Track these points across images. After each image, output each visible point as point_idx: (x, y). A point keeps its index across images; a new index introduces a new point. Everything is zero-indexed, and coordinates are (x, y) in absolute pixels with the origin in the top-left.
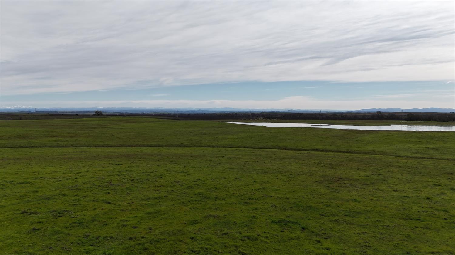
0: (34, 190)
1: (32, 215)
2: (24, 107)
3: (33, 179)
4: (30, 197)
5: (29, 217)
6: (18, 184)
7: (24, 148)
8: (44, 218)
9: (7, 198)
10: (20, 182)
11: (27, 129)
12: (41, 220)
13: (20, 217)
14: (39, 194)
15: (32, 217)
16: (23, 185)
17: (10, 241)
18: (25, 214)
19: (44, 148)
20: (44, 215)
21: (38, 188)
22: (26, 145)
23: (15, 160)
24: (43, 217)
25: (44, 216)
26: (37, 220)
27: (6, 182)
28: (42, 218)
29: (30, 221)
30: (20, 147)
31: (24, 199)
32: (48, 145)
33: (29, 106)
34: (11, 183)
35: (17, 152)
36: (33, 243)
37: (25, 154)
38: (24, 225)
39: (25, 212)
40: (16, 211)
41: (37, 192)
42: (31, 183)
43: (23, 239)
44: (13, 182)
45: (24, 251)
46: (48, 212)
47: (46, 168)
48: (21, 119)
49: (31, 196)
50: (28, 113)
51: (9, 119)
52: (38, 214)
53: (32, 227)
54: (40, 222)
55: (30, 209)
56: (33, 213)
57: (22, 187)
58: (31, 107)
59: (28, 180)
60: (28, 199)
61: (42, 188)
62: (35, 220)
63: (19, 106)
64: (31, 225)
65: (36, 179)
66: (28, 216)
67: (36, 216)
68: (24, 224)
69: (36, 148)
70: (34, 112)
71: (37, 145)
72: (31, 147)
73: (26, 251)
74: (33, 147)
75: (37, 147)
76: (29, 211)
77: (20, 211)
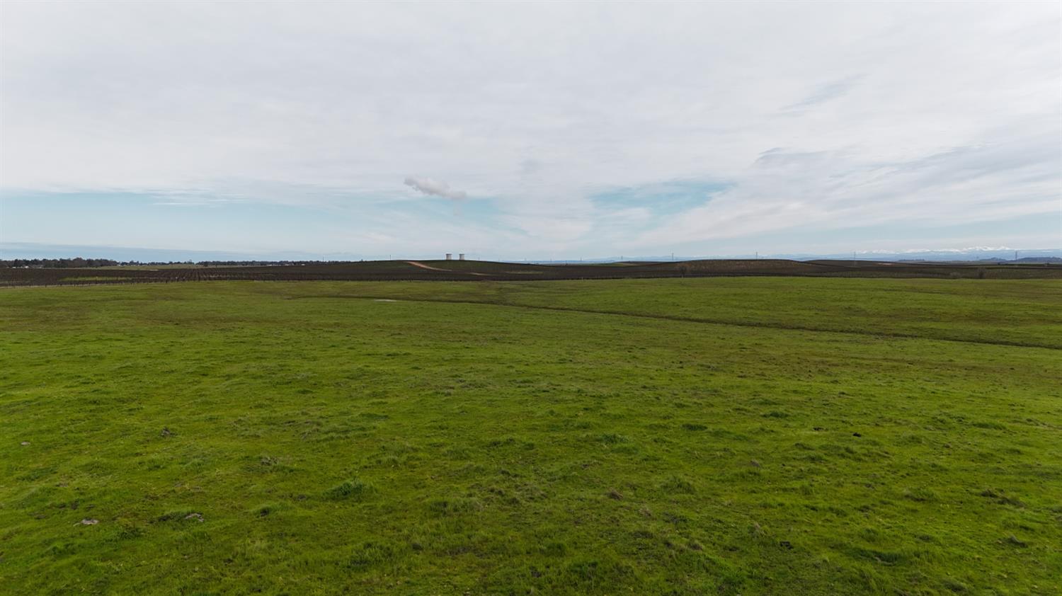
0: (1011, 446)
1: (1007, 506)
2: (990, 249)
3: (1008, 419)
4: (1001, 461)
5: (1000, 508)
6: (974, 425)
7: (987, 344)
8: (1037, 522)
9: (951, 452)
10: (980, 421)
11: (996, 301)
12: (1028, 524)
13: (981, 504)
14: (1026, 460)
15: (1006, 509)
16: (985, 431)
17: (957, 551)
18: (990, 499)
19: (1034, 348)
20: (1036, 514)
21: (1020, 444)
22: (992, 337)
23: (966, 369)
24: (1035, 518)
25: (1037, 517)
26: (1019, 522)
27: (949, 416)
28: (1031, 520)
29: (1003, 518)
30: (978, 342)
31: (987, 462)
32: (1046, 342)
33: (1002, 248)
34: (961, 420)
35: (972, 351)
36: (1009, 574)
37: (990, 358)
38: (989, 525)
39: (992, 496)
40: (971, 486)
41: (1019, 452)
42: (1004, 428)
43: (987, 556)
44: (963, 418)
45: (988, 585)
46: (1047, 509)
47: (1039, 397)
48: (981, 277)
49: (1004, 460)
50: (999, 264)
51: (954, 278)
52: (1022, 506)
53: (1009, 534)
54: (1026, 528)
55: (1001, 491)
56: (1009, 501)
57: (984, 434)
58: (1007, 249)
59: (998, 422)
60: (998, 465)
61: (1032, 446)
62: (1014, 519)
63: (978, 248)
64: (1005, 528)
65: (1015, 422)
66: (1000, 506)
67: (1017, 510)
68: (988, 522)
69: (1015, 348)
70: (1012, 261)
71: (1017, 341)
72: (1002, 343)
73: (994, 586)
74: (1006, 343)
75: (1017, 345)
76: (999, 494)
77: (978, 488)
